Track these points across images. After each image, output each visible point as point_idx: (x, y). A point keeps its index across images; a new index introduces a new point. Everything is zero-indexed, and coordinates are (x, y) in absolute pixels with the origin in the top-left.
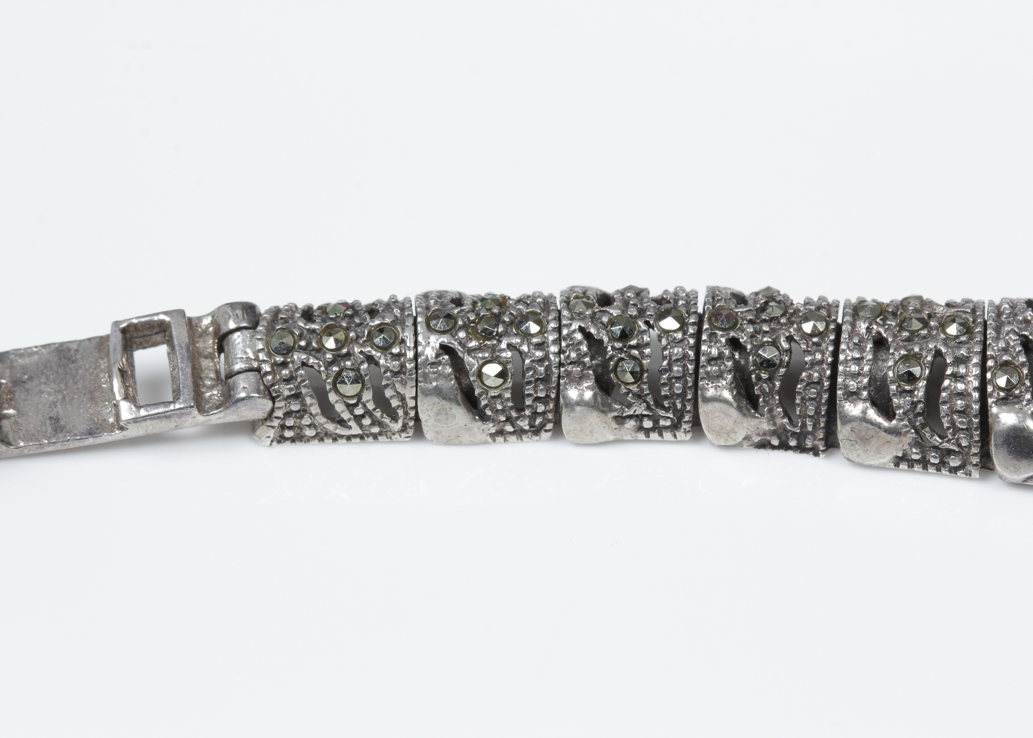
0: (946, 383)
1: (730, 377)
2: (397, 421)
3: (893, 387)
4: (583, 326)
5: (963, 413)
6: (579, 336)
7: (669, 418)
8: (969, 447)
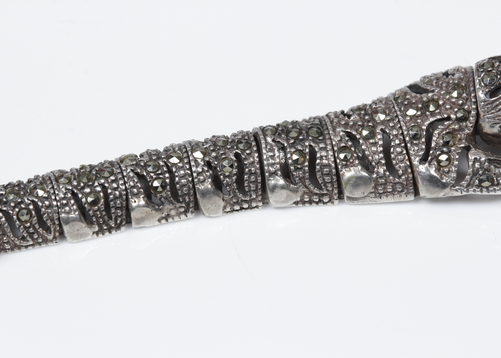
0: (318, 161)
1: (210, 180)
2: (50, 233)
3: (292, 168)
4: (133, 169)
5: (328, 175)
6: (131, 174)
7: (183, 207)
8: (333, 190)
